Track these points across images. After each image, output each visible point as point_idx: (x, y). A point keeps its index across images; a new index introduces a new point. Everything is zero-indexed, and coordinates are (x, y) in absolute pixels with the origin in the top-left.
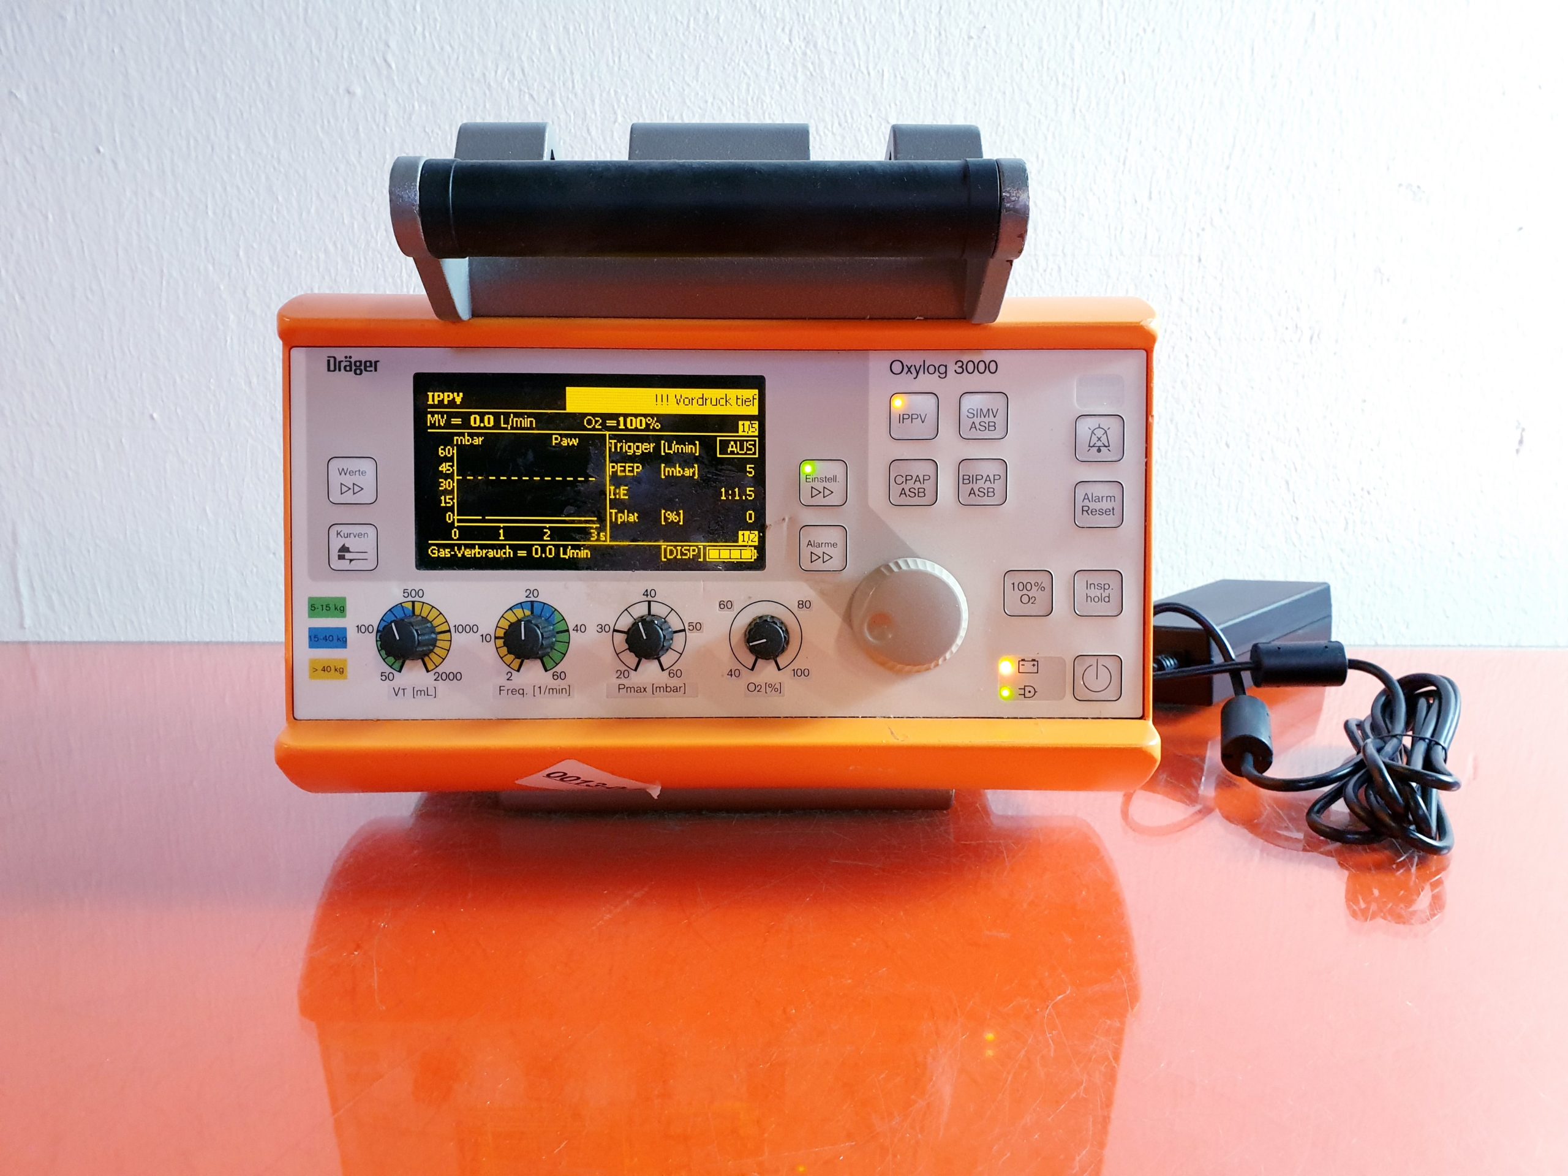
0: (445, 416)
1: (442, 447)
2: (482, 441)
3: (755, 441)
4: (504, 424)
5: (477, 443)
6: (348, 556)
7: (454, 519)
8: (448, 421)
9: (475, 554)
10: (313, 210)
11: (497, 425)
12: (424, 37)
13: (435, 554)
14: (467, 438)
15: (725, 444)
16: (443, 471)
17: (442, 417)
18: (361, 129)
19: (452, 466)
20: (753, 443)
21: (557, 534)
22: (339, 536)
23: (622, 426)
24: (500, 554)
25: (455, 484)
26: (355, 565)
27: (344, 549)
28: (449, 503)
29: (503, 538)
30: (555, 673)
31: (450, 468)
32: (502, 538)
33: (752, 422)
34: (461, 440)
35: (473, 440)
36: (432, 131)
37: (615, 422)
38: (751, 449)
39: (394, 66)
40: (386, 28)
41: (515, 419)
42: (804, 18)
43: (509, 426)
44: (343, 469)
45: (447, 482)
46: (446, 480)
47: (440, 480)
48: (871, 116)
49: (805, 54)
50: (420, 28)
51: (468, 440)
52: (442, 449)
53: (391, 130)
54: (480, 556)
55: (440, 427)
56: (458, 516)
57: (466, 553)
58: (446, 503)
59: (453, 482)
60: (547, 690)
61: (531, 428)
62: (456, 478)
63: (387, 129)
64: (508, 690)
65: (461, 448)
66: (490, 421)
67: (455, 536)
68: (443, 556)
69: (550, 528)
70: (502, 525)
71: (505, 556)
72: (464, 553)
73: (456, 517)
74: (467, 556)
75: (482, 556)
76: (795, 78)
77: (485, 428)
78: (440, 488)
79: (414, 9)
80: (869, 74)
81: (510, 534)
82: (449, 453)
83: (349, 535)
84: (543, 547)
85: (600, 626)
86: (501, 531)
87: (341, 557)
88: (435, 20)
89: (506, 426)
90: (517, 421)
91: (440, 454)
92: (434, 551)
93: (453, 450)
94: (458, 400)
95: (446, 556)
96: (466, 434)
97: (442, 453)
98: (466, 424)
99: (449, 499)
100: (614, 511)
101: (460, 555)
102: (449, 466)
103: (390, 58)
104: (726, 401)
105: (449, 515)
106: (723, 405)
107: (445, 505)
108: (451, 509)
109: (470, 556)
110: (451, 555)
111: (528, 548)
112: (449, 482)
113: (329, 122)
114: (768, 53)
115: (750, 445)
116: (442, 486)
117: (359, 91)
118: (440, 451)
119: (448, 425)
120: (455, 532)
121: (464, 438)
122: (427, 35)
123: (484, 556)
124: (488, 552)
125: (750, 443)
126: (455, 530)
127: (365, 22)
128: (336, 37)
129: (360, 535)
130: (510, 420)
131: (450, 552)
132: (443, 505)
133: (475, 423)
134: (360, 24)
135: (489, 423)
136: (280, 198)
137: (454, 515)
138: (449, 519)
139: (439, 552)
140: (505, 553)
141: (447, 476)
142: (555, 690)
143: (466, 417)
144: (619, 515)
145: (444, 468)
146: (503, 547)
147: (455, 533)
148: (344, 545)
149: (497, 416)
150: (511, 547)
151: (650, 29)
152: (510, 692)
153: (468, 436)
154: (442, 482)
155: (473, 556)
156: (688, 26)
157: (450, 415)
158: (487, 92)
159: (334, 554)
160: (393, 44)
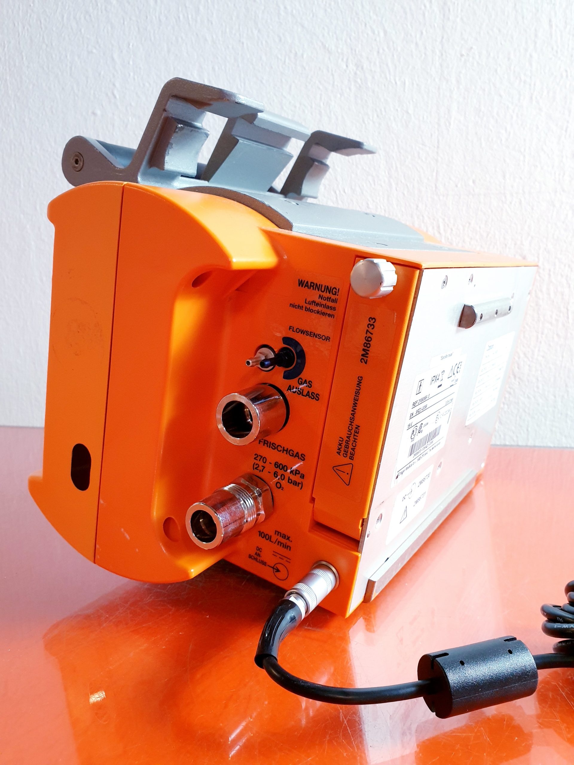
12: (134, 79)
39: (118, 97)
40: (114, 75)
42: (355, 51)
48: (397, 110)
49: (356, 74)
50: (132, 74)
76: (350, 89)
79: (129, 63)
80: (396, 83)
88: (140, 68)
103: (116, 92)
114: (333, 75)
117: (99, 112)
122: (136, 77)
127: (102, 73)
128: (87, 82)
134: (100, 74)
151: (262, 64)
156: (285, 62)
160: (117, 85)
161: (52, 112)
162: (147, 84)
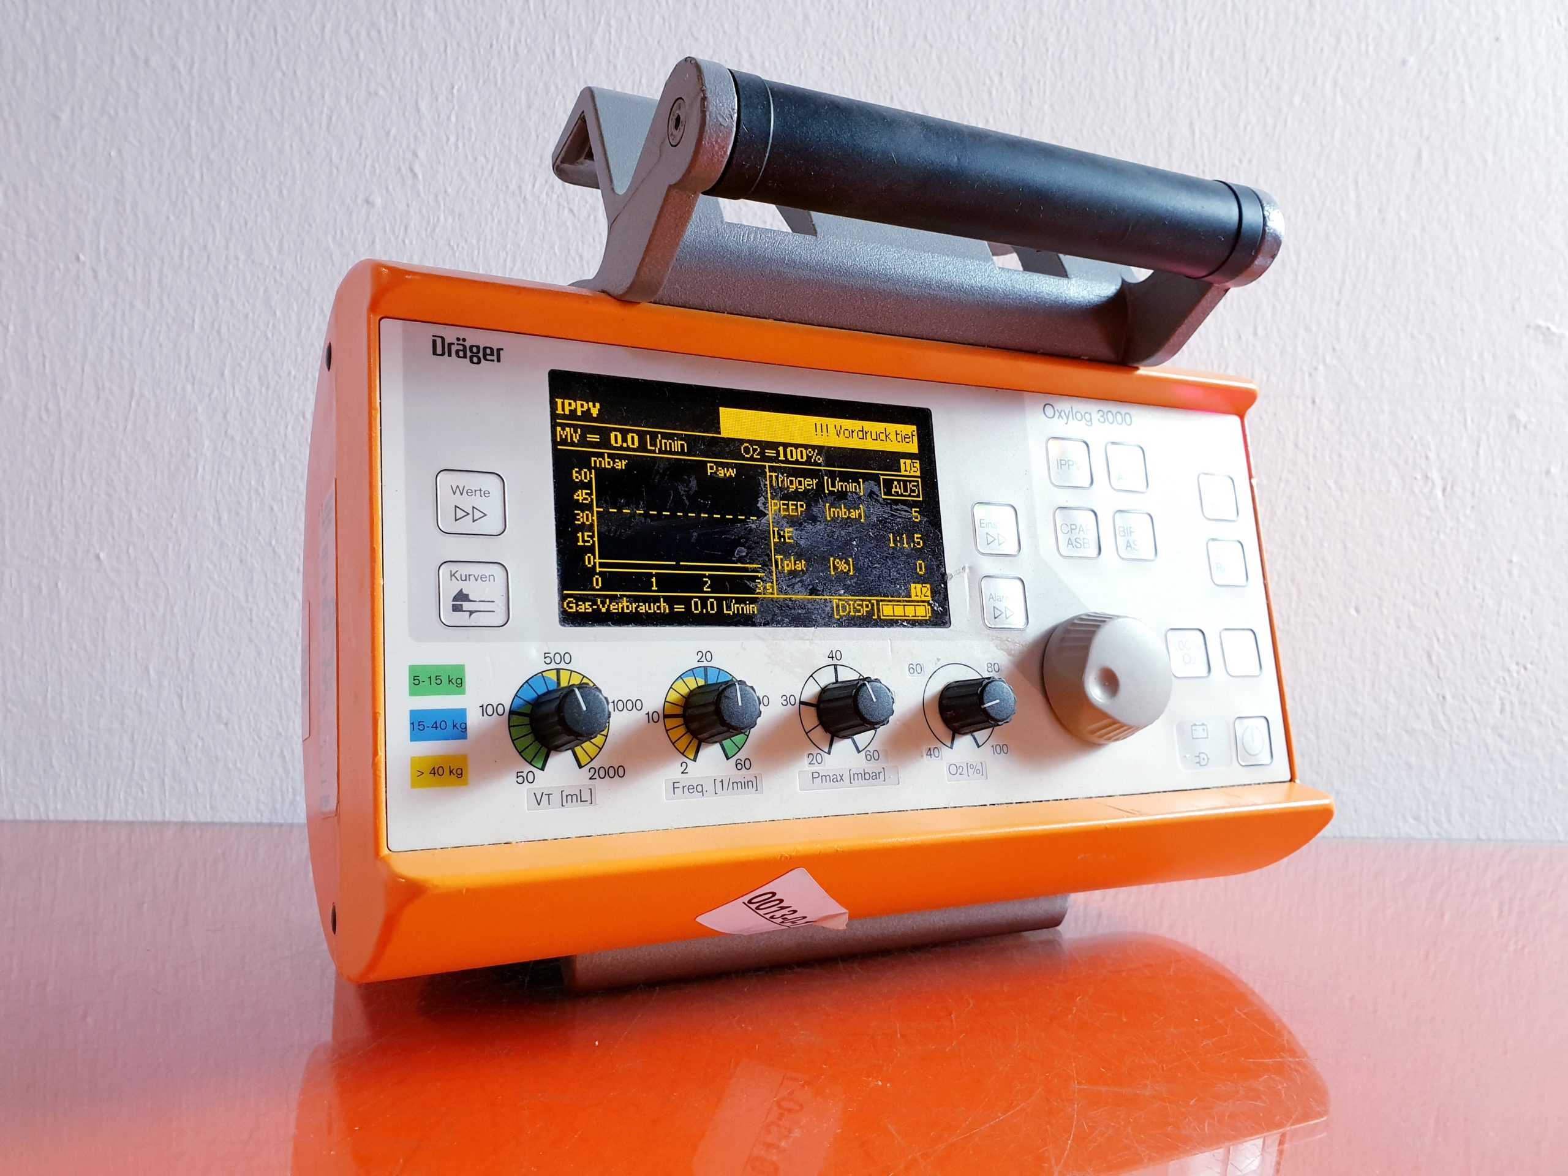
0: (579, 430)
1: (577, 470)
2: (625, 465)
3: (917, 482)
4: (651, 446)
5: (620, 467)
6: (466, 606)
7: (595, 563)
8: (583, 437)
9: (623, 608)
10: (314, 327)
11: (642, 447)
12: (457, 148)
13: (571, 608)
14: (607, 459)
15: (888, 484)
16: (578, 500)
17: (576, 432)
18: (377, 240)
19: (590, 494)
20: (916, 484)
21: (718, 584)
22: (453, 577)
23: (782, 458)
24: (653, 608)
25: (595, 518)
26: (476, 619)
27: (461, 597)
28: (588, 542)
29: (656, 589)
30: (739, 761)
31: (587, 496)
32: (654, 588)
33: (913, 461)
34: (600, 462)
35: (614, 463)
36: (458, 246)
37: (775, 452)
38: (914, 491)
39: (420, 177)
40: (416, 139)
41: (663, 441)
43: (657, 449)
44: (458, 486)
45: (585, 514)
46: (583, 512)
47: (576, 512)
50: (453, 139)
51: (609, 463)
52: (576, 472)
53: (411, 243)
54: (628, 611)
55: (572, 444)
56: (599, 559)
57: (612, 607)
58: (584, 541)
59: (592, 516)
60: (731, 784)
61: (682, 453)
62: (595, 509)
63: (407, 242)
64: (683, 787)
65: (600, 472)
66: (632, 440)
67: (597, 585)
68: (583, 610)
69: (710, 577)
70: (654, 572)
71: (659, 611)
72: (609, 606)
73: (597, 561)
74: (614, 611)
75: (631, 611)
77: (628, 449)
78: (576, 522)
79: (449, 118)
81: (665, 583)
82: (586, 478)
83: (467, 578)
84: (704, 600)
85: (784, 698)
86: (654, 579)
87: (456, 608)
88: (470, 130)
89: (654, 448)
90: (665, 443)
91: (574, 478)
92: (571, 605)
93: (591, 473)
94: (595, 412)
95: (587, 611)
96: (606, 455)
97: (577, 477)
98: (605, 443)
99: (588, 536)
100: (779, 557)
101: (604, 610)
102: (586, 494)
103: (417, 168)
104: (886, 436)
105: (589, 558)
106: (883, 440)
107: (583, 544)
108: (591, 550)
109: (617, 611)
110: (593, 609)
111: (686, 601)
112: (587, 515)
113: (342, 233)
115: (913, 486)
116: (579, 520)
117: (379, 201)
118: (575, 475)
119: (583, 442)
120: (597, 579)
121: (604, 459)
122: (460, 145)
123: (634, 611)
124: (638, 606)
125: (912, 483)
126: (597, 576)
127: (393, 131)
128: (361, 144)
129: (483, 578)
130: (658, 441)
131: (591, 606)
132: (581, 543)
133: (616, 442)
134: (388, 133)
135: (633, 444)
136: (278, 313)
137: (594, 558)
138: (589, 563)
139: (577, 606)
140: (659, 608)
141: (584, 507)
142: (739, 784)
143: (605, 434)
144: (786, 562)
145: (580, 496)
146: (656, 600)
147: (597, 581)
148: (461, 590)
149: (642, 435)
150: (667, 600)
152: (686, 789)
153: (608, 458)
154: (578, 514)
155: (620, 611)
157: (586, 430)
158: (522, 206)
159: (447, 603)
160: (422, 154)
161: (281, 192)
162: (481, 159)
